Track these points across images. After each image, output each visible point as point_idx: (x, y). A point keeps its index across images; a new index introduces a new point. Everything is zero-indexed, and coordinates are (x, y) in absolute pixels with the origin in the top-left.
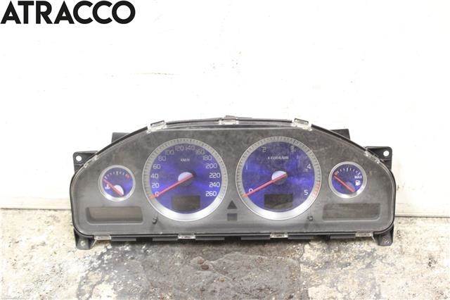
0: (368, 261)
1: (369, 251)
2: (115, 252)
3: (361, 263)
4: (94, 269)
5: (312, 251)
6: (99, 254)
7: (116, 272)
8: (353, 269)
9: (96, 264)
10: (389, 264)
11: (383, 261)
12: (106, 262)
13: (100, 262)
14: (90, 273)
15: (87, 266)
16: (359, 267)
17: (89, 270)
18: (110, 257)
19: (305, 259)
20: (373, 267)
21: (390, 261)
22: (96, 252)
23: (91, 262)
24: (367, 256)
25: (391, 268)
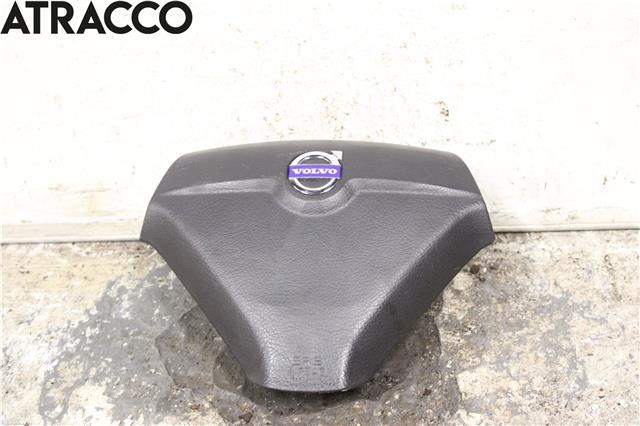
0: (558, 316)
1: (558, 296)
2: (105, 321)
3: (547, 322)
4: (69, 356)
5: (457, 302)
6: (76, 326)
7: (110, 360)
8: (534, 334)
9: (70, 346)
10: (595, 320)
11: (586, 315)
12: (89, 341)
13: (78, 341)
14: (63, 363)
15: (55, 351)
16: (544, 329)
17: (59, 357)
18: (97, 331)
19: (446, 318)
20: (569, 327)
21: (597, 313)
22: (69, 322)
23: (63, 342)
24: (555, 305)
25: (601, 328)
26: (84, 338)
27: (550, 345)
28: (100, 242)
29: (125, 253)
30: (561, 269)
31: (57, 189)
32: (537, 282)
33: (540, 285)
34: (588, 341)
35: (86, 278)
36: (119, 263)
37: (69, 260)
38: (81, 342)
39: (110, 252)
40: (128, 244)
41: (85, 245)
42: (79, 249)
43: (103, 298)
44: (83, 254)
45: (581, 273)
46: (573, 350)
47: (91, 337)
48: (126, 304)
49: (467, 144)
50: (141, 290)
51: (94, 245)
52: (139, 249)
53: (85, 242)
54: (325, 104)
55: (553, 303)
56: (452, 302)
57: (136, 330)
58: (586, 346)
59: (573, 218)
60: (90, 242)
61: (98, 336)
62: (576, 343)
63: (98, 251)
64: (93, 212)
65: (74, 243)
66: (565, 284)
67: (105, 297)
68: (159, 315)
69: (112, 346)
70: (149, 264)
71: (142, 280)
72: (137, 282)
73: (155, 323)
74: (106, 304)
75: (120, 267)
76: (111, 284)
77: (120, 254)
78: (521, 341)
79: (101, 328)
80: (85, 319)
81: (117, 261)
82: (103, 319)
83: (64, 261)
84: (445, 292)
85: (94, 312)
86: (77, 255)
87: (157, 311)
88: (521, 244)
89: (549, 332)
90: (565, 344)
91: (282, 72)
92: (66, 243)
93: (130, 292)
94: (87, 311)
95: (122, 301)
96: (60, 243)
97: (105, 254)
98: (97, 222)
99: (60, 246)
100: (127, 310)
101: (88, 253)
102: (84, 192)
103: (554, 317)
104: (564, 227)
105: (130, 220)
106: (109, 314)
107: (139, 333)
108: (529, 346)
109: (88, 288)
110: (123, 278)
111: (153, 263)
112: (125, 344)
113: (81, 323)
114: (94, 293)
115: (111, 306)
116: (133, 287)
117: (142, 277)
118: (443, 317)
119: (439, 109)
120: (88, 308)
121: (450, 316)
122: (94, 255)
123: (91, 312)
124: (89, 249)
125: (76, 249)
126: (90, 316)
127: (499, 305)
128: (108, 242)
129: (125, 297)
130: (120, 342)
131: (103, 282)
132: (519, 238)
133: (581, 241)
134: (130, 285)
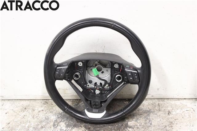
27: (146, 118)
30: (150, 106)
33: (146, 108)
34: (153, 117)
38: (61, 115)
45: (154, 106)
46: (150, 119)
47: (63, 115)
58: (153, 118)
59: (152, 96)
62: (151, 118)
66: (150, 108)
78: (141, 117)
89: (146, 116)
90: (149, 118)
102: (63, 90)
104: (151, 98)
108: (142, 118)
133: (154, 101)
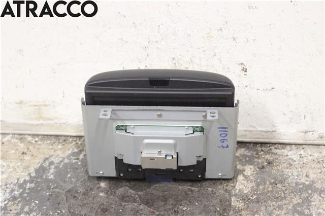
26: (25, 189)
27: (297, 212)
28: (44, 135)
29: (57, 142)
31: (20, 103)
32: (295, 174)
33: (297, 176)
35: (33, 155)
36: (52, 148)
37: (25, 144)
38: (22, 191)
39: (49, 142)
40: (59, 137)
41: (35, 137)
42: (31, 139)
43: (40, 167)
44: (33, 142)
47: (28, 189)
48: (52, 171)
49: (257, 89)
50: (62, 164)
51: (40, 137)
52: (65, 141)
53: (35, 135)
54: (174, 62)
55: (303, 187)
56: (243, 182)
57: (55, 185)
59: (321, 137)
60: (38, 135)
61: (33, 188)
62: (314, 211)
63: (42, 140)
64: (40, 118)
65: (29, 135)
66: (312, 176)
67: (41, 166)
68: (70, 178)
69: (40, 194)
70: (69, 149)
71: (64, 159)
72: (61, 159)
73: (67, 182)
74: (41, 170)
75: (53, 150)
76: (46, 159)
77: (54, 143)
79: (35, 184)
80: (28, 178)
81: (51, 147)
82: (38, 179)
83: (22, 145)
84: (239, 176)
85: (33, 175)
86: (29, 142)
87: (69, 175)
88: (289, 151)
89: (298, 204)
90: (307, 212)
91: (149, 42)
92: (25, 135)
93: (56, 164)
94: (30, 174)
95: (50, 169)
96: (21, 135)
97: (45, 142)
98: (42, 124)
99: (21, 136)
100: (52, 174)
101: (36, 141)
102: (35, 106)
103: (302, 195)
104: (316, 142)
105: (61, 124)
106: (42, 176)
107: (56, 188)
108: (284, 212)
109: (32, 161)
110: (53, 157)
111: (72, 149)
112: (47, 194)
113: (25, 180)
114: (35, 164)
115: (44, 172)
116: (58, 162)
117: (64, 157)
118: (235, 191)
119: (240, 67)
120: (31, 172)
121: (240, 190)
122: (39, 142)
123: (32, 175)
124: (37, 139)
125: (30, 138)
126: (31, 176)
127: (270, 186)
128: (48, 135)
129: (53, 167)
130: (44, 193)
131: (42, 158)
132: (288, 147)
134: (56, 161)
